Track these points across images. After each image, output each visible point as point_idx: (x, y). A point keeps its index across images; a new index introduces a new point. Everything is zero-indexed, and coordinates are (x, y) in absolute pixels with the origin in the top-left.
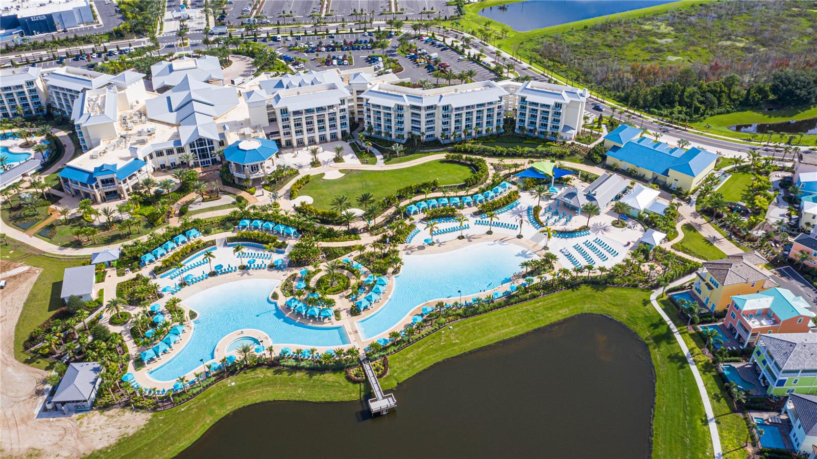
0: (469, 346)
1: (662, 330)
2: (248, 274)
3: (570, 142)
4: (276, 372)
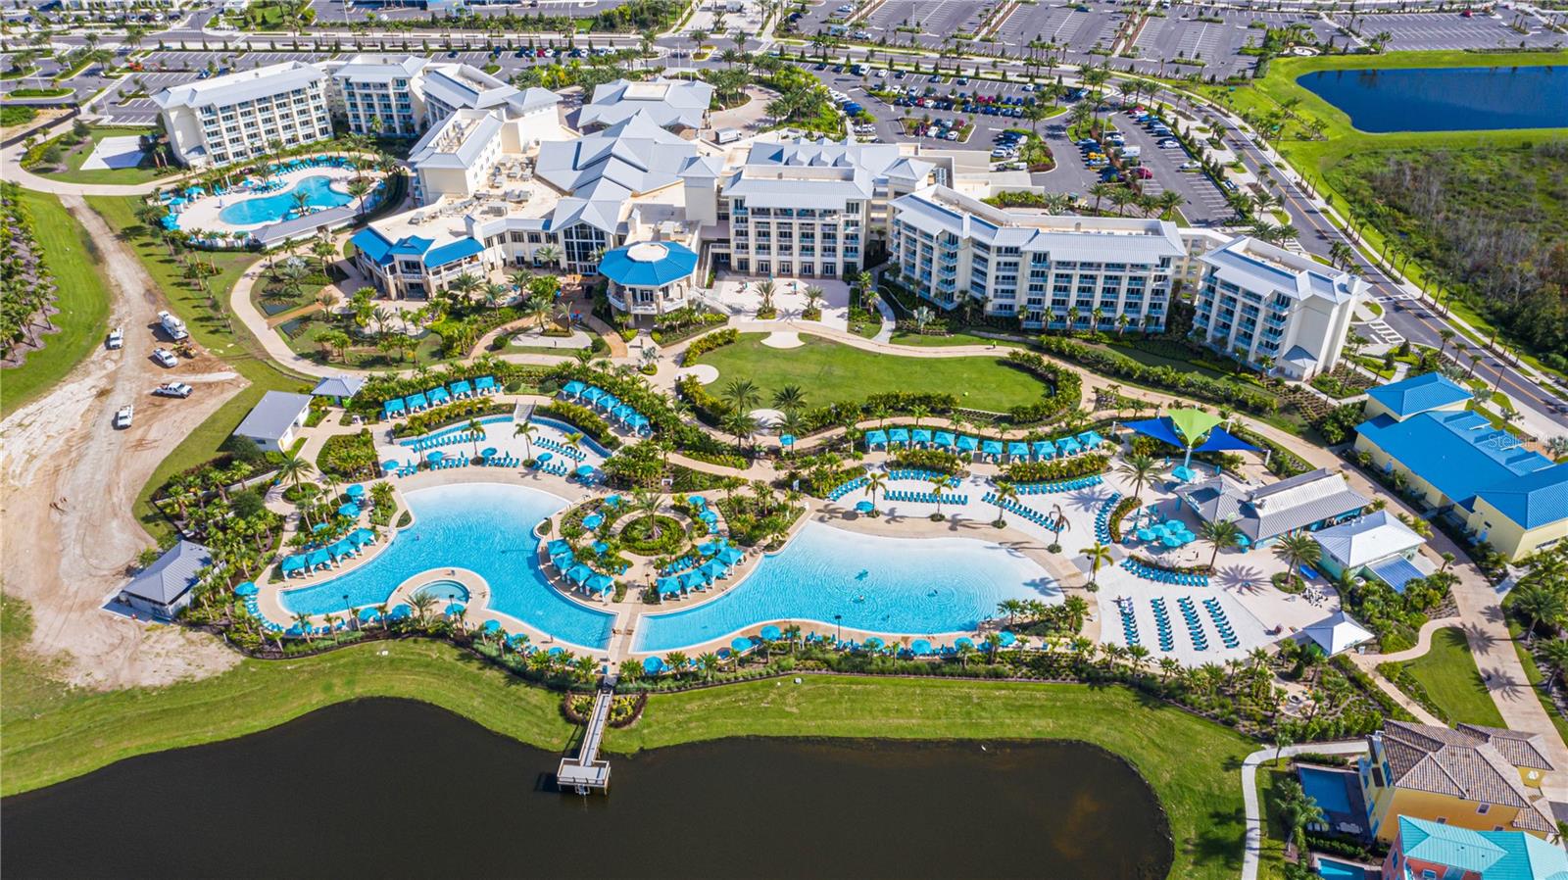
0: (811, 728)
1: (1231, 833)
2: (535, 477)
3: (1292, 384)
4: (462, 657)
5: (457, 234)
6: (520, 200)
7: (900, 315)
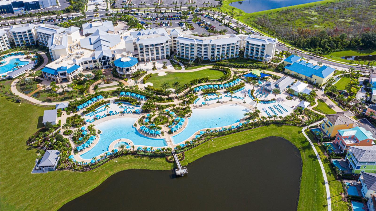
0: (220, 149)
1: (306, 144)
2: (124, 115)
3: (268, 62)
4: (135, 157)
5: (72, 64)
6: (82, 54)
7: (184, 64)
